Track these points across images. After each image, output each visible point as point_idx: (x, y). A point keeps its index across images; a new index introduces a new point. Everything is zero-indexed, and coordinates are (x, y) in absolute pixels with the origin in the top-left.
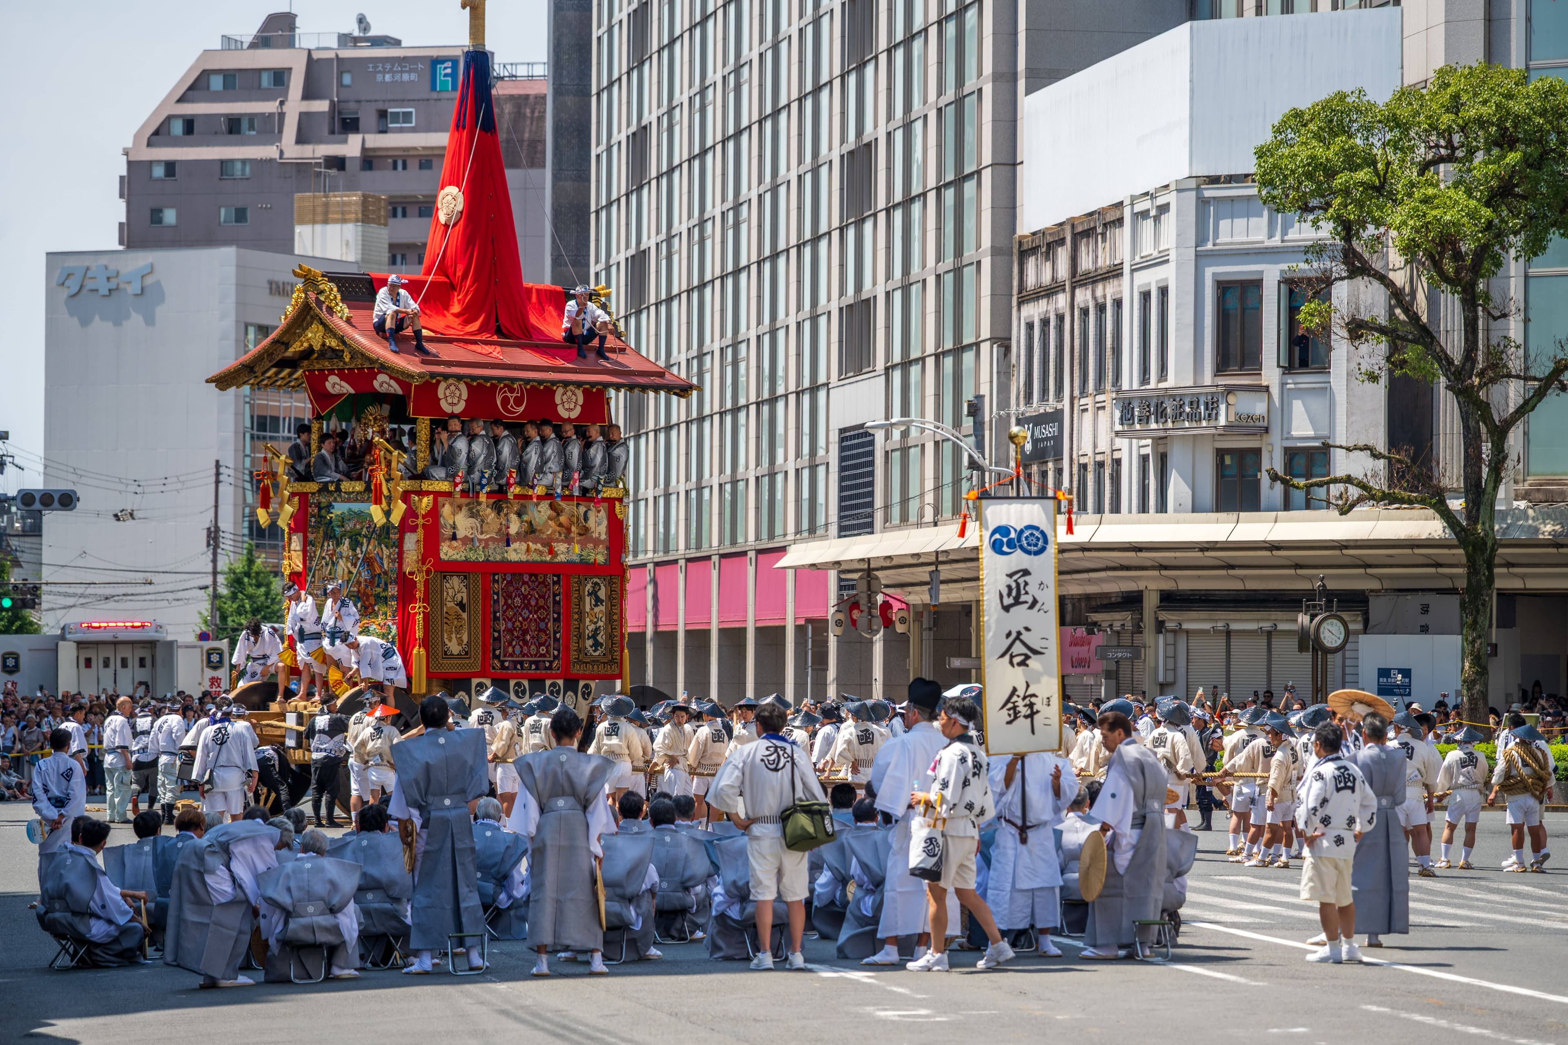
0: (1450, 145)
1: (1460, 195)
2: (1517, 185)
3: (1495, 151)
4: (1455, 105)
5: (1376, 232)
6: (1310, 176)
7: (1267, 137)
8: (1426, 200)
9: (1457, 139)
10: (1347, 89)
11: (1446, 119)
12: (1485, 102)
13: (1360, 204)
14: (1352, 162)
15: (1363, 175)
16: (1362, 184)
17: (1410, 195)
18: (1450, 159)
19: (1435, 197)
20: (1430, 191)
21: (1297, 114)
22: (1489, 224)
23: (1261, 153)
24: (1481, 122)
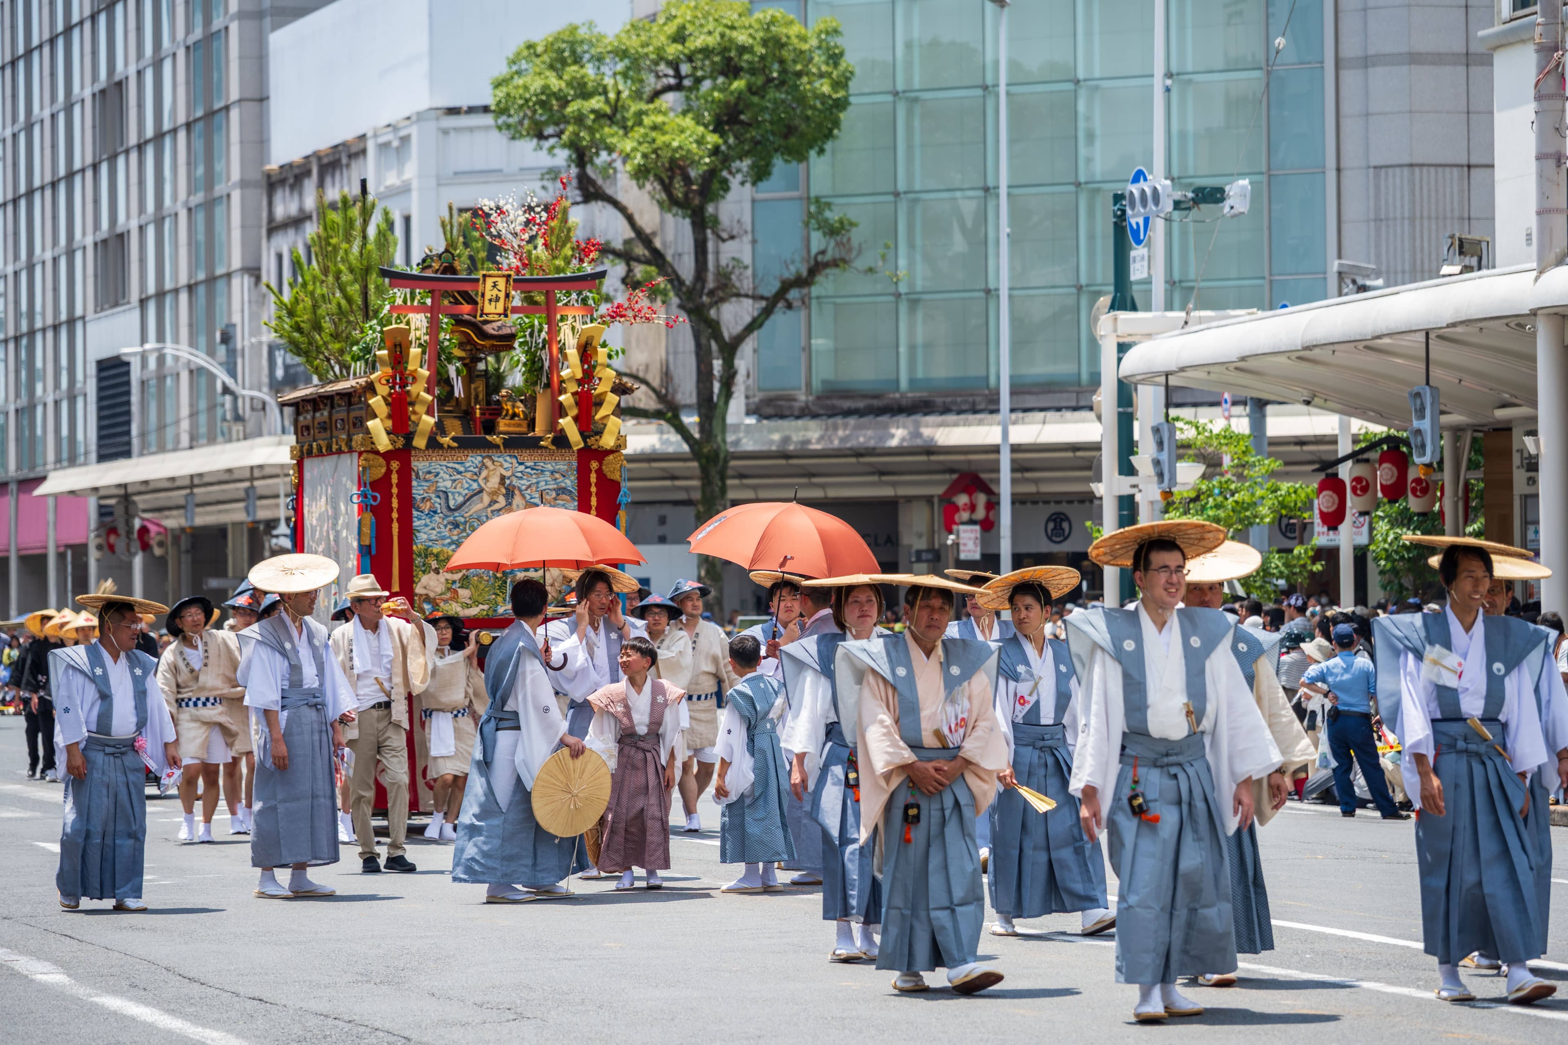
0: (678, 75)
1: (688, 122)
2: (742, 112)
3: (721, 80)
4: (680, 37)
5: (609, 159)
6: (543, 104)
7: (502, 70)
8: (655, 127)
9: (685, 69)
10: (577, 21)
11: (673, 50)
12: (710, 33)
13: (591, 130)
14: (584, 92)
15: (597, 103)
16: (593, 111)
17: (640, 123)
18: (678, 87)
19: (664, 123)
20: (659, 119)
21: (530, 46)
22: (716, 151)
23: (497, 85)
24: (706, 51)
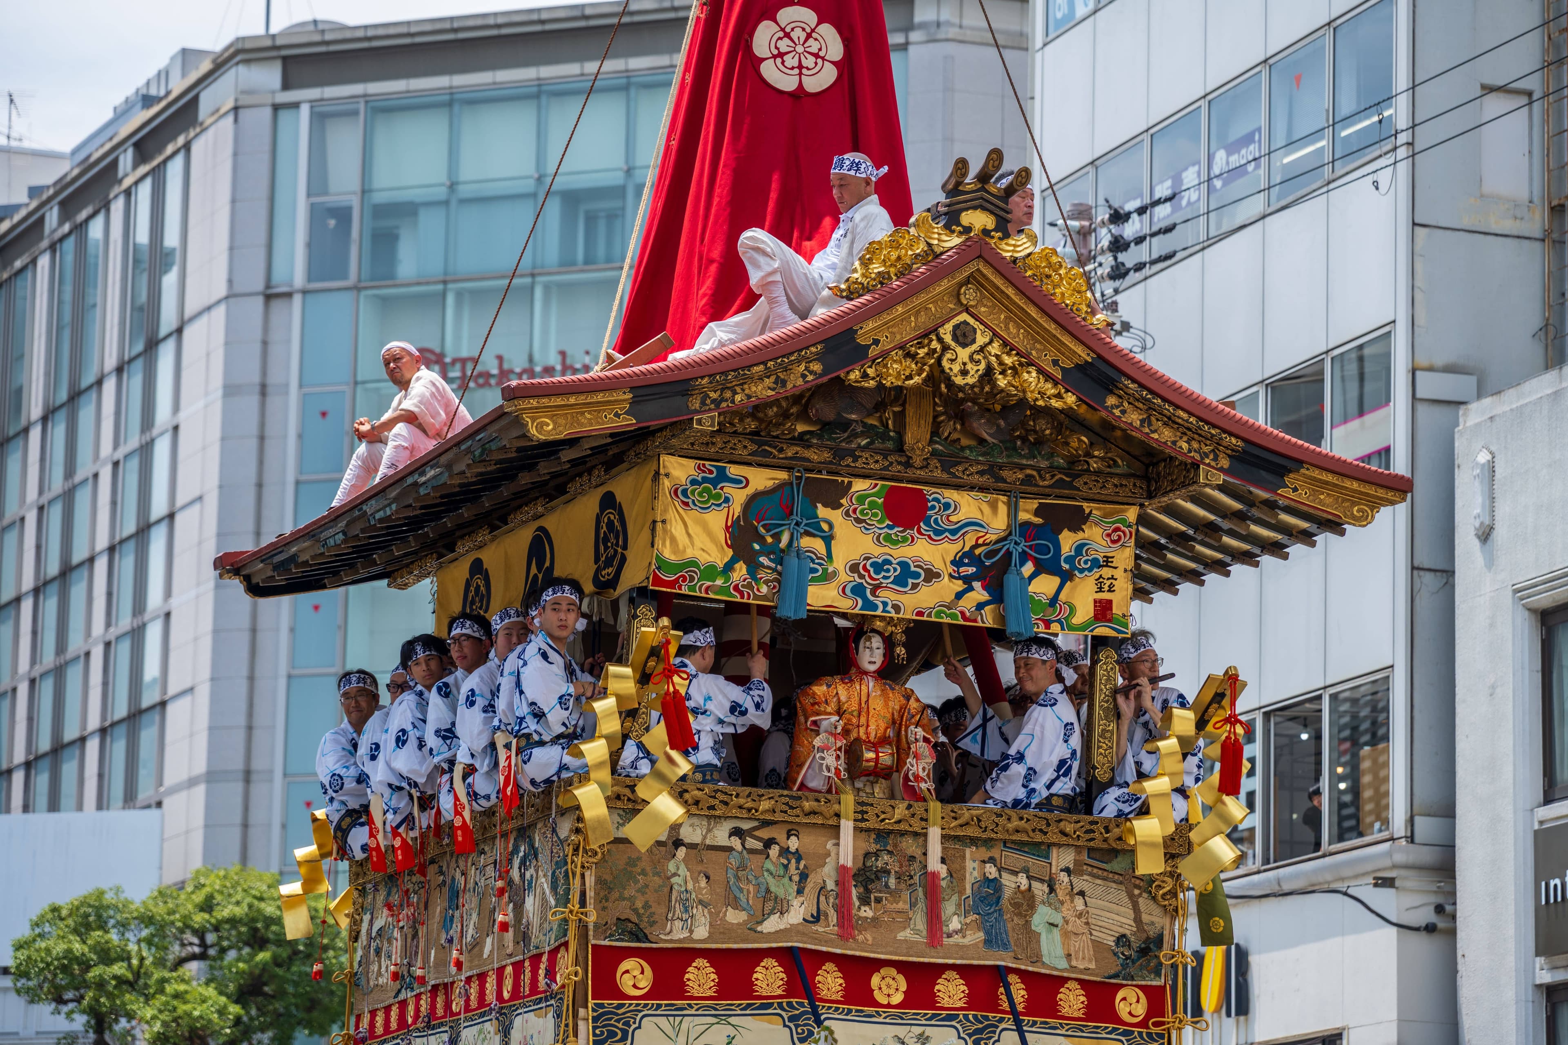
0: (203, 944)
1: (211, 992)
2: (265, 984)
3: (246, 950)
4: (207, 906)
5: (128, 1026)
6: (64, 969)
7: (24, 932)
8: (177, 996)
9: (211, 938)
10: (104, 886)
11: (199, 918)
12: (238, 903)
13: (110, 996)
14: (106, 956)
15: (119, 969)
16: (115, 977)
17: (162, 991)
18: (202, 956)
19: (186, 992)
20: (182, 987)
21: (55, 909)
22: (238, 1021)
23: (19, 947)
24: (233, 921)
